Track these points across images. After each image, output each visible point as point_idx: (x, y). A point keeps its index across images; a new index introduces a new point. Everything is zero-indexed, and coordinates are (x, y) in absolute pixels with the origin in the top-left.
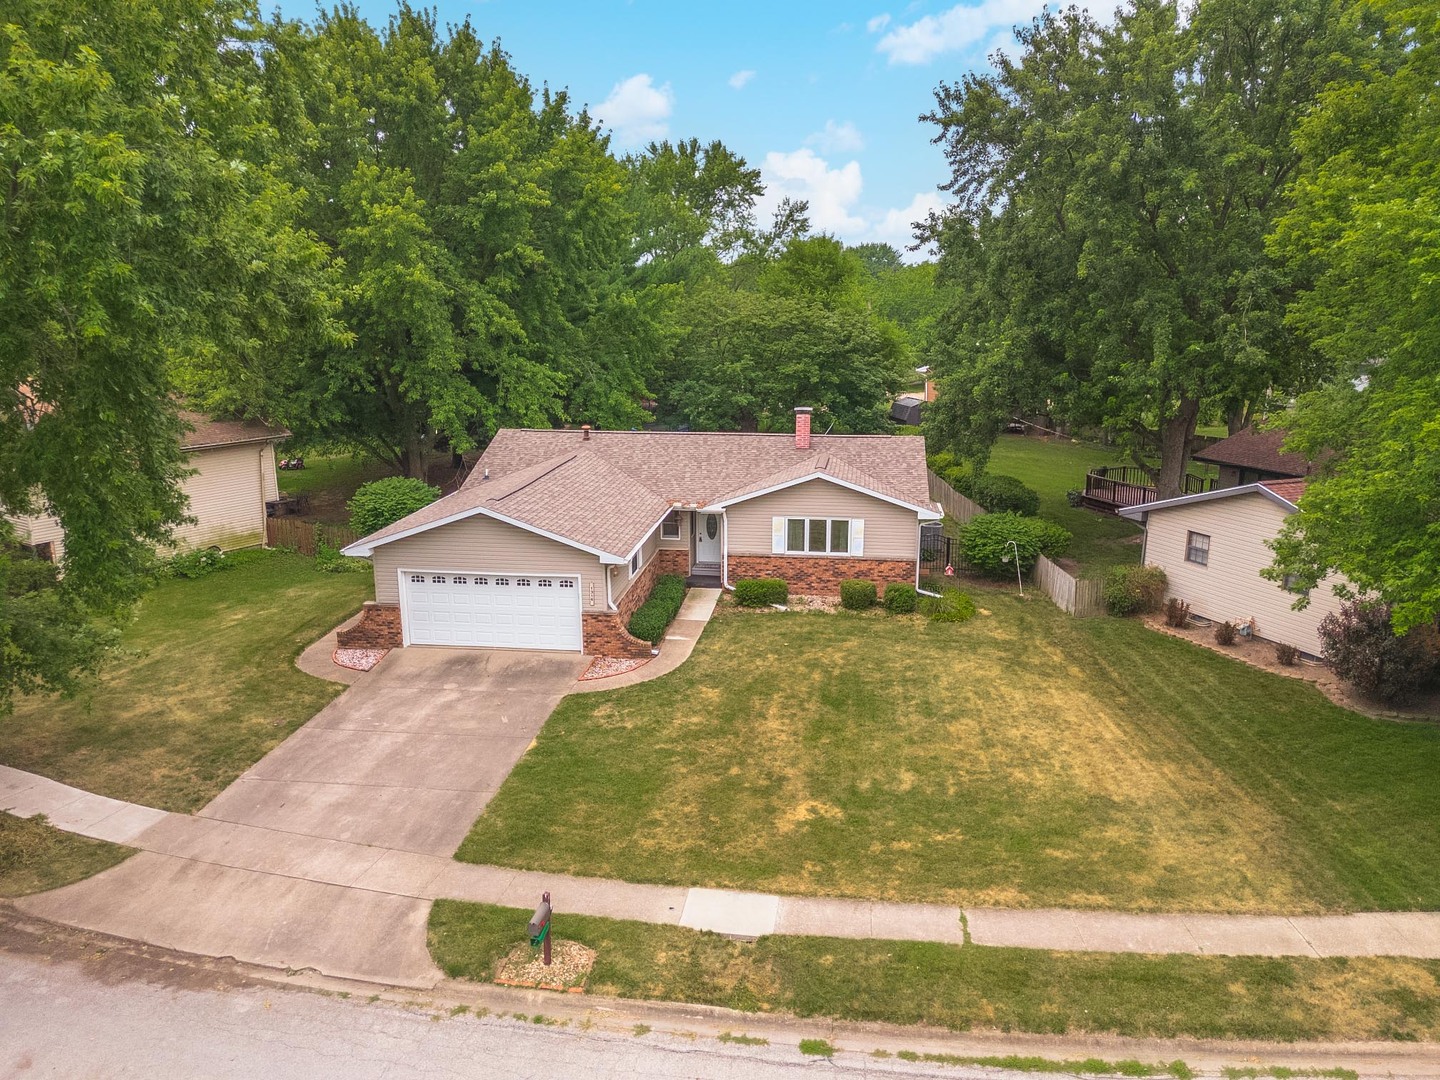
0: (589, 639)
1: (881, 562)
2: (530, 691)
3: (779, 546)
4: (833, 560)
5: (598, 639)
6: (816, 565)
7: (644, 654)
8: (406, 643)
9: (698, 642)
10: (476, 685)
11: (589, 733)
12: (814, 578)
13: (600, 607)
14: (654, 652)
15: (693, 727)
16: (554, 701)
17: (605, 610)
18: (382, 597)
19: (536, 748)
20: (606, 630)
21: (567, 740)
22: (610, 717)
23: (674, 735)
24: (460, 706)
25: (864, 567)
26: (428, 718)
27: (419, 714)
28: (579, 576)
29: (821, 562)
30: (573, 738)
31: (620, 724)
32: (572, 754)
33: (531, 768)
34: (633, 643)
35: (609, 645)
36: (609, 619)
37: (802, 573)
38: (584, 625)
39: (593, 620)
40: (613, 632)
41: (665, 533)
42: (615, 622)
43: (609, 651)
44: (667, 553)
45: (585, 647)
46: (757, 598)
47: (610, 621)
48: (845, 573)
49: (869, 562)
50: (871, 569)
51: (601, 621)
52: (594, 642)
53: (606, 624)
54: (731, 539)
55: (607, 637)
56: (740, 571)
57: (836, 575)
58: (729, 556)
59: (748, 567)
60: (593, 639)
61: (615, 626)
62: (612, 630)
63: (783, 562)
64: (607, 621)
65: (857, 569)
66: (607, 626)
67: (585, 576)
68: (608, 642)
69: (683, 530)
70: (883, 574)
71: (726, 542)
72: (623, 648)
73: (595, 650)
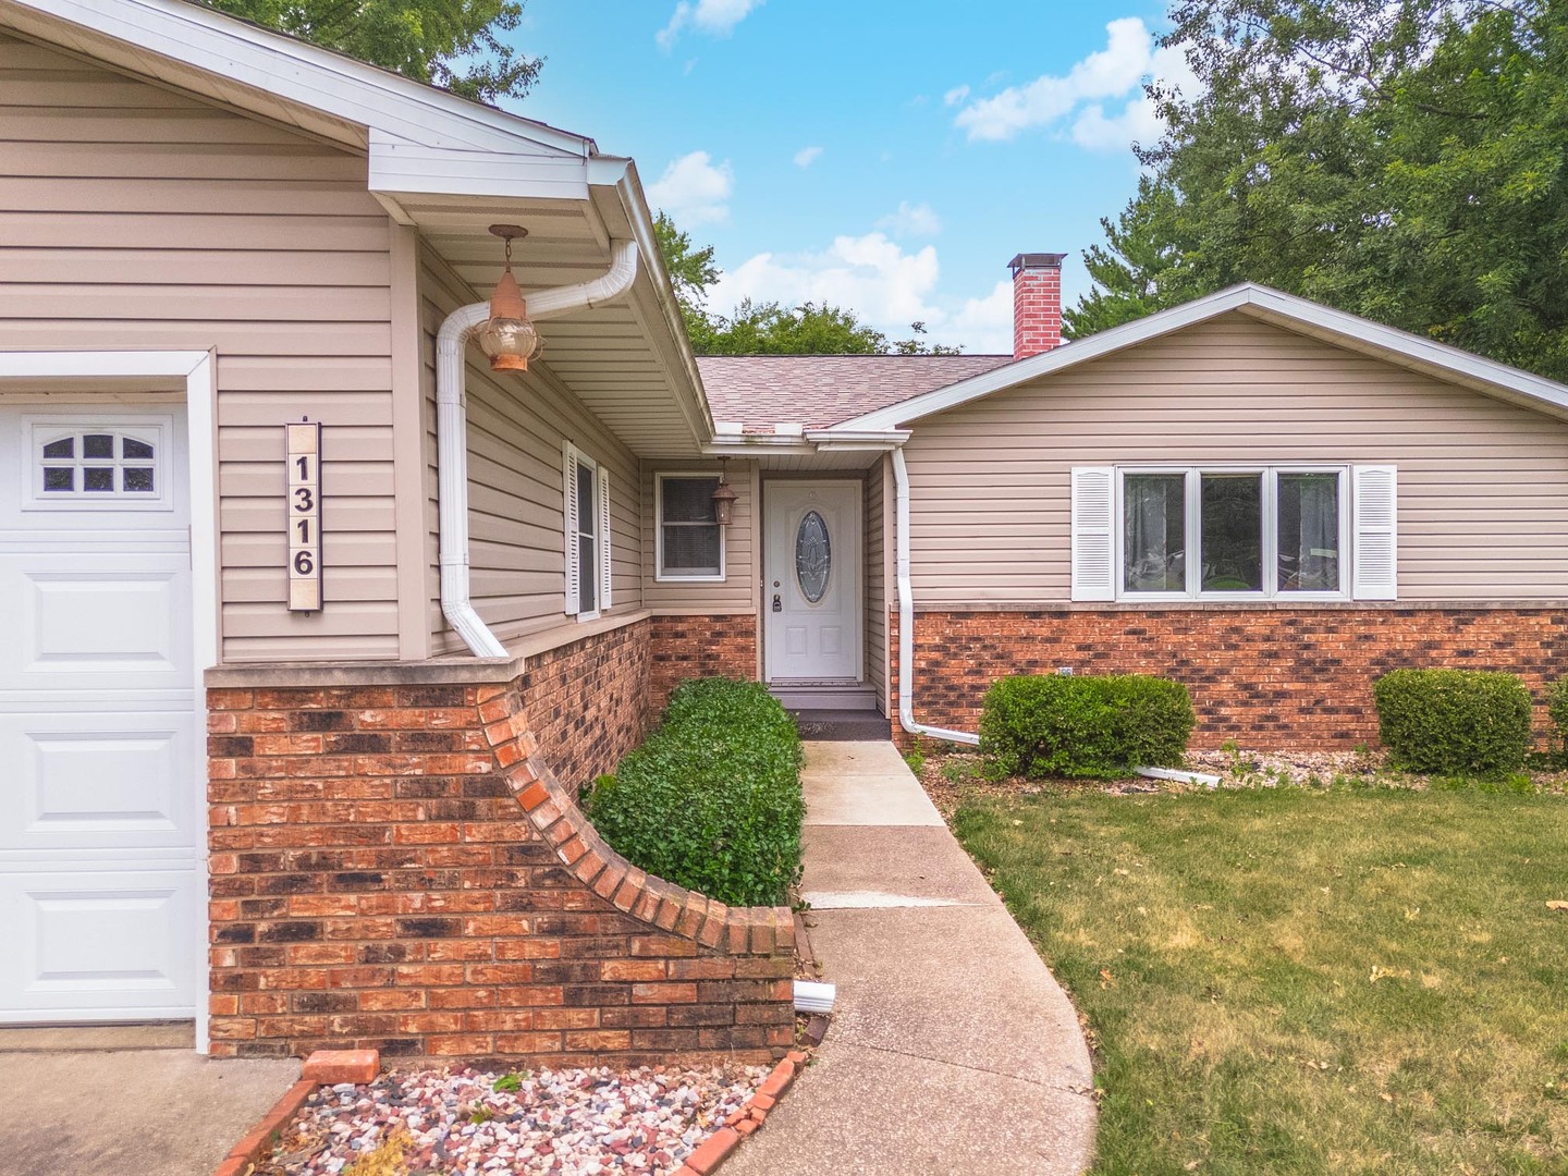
0: (261, 908)
1: (1462, 615)
3: (1098, 575)
4: (1296, 616)
5: (338, 909)
6: (1233, 638)
7: (736, 1020)
12: (1226, 685)
13: (369, 628)
14: (807, 993)
17: (416, 648)
20: (414, 826)
25: (1405, 636)
28: (196, 366)
29: (1254, 626)
34: (634, 926)
35: (442, 948)
36: (441, 720)
37: (1185, 671)
38: (219, 791)
39: (307, 743)
40: (476, 833)
41: (671, 562)
42: (485, 752)
43: (437, 1005)
44: (680, 627)
45: (225, 983)
46: (1090, 739)
47: (447, 742)
48: (1336, 662)
49: (1423, 620)
50: (1430, 645)
51: (371, 743)
52: (306, 931)
53: (416, 765)
54: (921, 556)
55: (425, 883)
56: (957, 670)
57: (1307, 671)
58: (917, 615)
59: (987, 656)
60: (299, 908)
61: (494, 787)
62: (468, 814)
63: (1110, 632)
64: (420, 739)
65: (1379, 649)
66: (427, 788)
67: (241, 373)
68: (431, 928)
69: (737, 545)
70: (1473, 662)
71: (904, 566)
72: (560, 975)
73: (321, 1005)
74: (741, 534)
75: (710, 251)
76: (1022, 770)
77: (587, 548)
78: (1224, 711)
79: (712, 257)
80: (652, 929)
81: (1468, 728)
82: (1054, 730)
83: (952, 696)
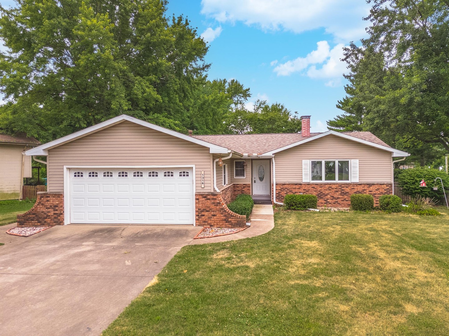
0: (200, 213)
1: (370, 185)
2: (155, 245)
3: (307, 178)
4: (341, 185)
5: (206, 214)
6: (330, 188)
7: (241, 225)
8: (67, 222)
9: (275, 220)
10: (110, 242)
11: (212, 271)
12: (329, 196)
13: (208, 189)
14: (248, 224)
15: (316, 266)
16: (176, 249)
17: (212, 191)
18: (51, 188)
19: (157, 285)
20: (212, 206)
21: (191, 278)
22: (229, 259)
23: (303, 272)
24: (90, 255)
25: (360, 188)
28: (194, 166)
29: (334, 186)
30: (197, 275)
31: (241, 264)
32: (198, 290)
34: (232, 216)
35: (215, 217)
36: (215, 197)
37: (322, 194)
38: (196, 203)
39: (204, 199)
40: (218, 207)
41: (237, 175)
42: (219, 200)
43: (215, 222)
44: (238, 186)
45: (197, 220)
46: (300, 204)
47: (215, 199)
48: (348, 193)
49: (363, 186)
50: (364, 190)
51: (209, 199)
52: (204, 215)
53: (213, 201)
54: (277, 175)
55: (214, 212)
56: (283, 193)
57: (343, 194)
58: (276, 184)
59: (288, 191)
60: (203, 213)
61: (219, 203)
62: (217, 205)
63: (309, 187)
64: (213, 199)
65: (356, 190)
66: (214, 203)
67: (198, 167)
68: (214, 215)
69: (247, 172)
70: (372, 193)
71: (274, 176)
72: (225, 220)
73: (205, 222)
75: (249, 89)
76: (289, 209)
77: (225, 175)
78: (328, 201)
79: (249, 91)
80: (233, 216)
81: (361, 203)
82: (294, 202)
83: (282, 198)
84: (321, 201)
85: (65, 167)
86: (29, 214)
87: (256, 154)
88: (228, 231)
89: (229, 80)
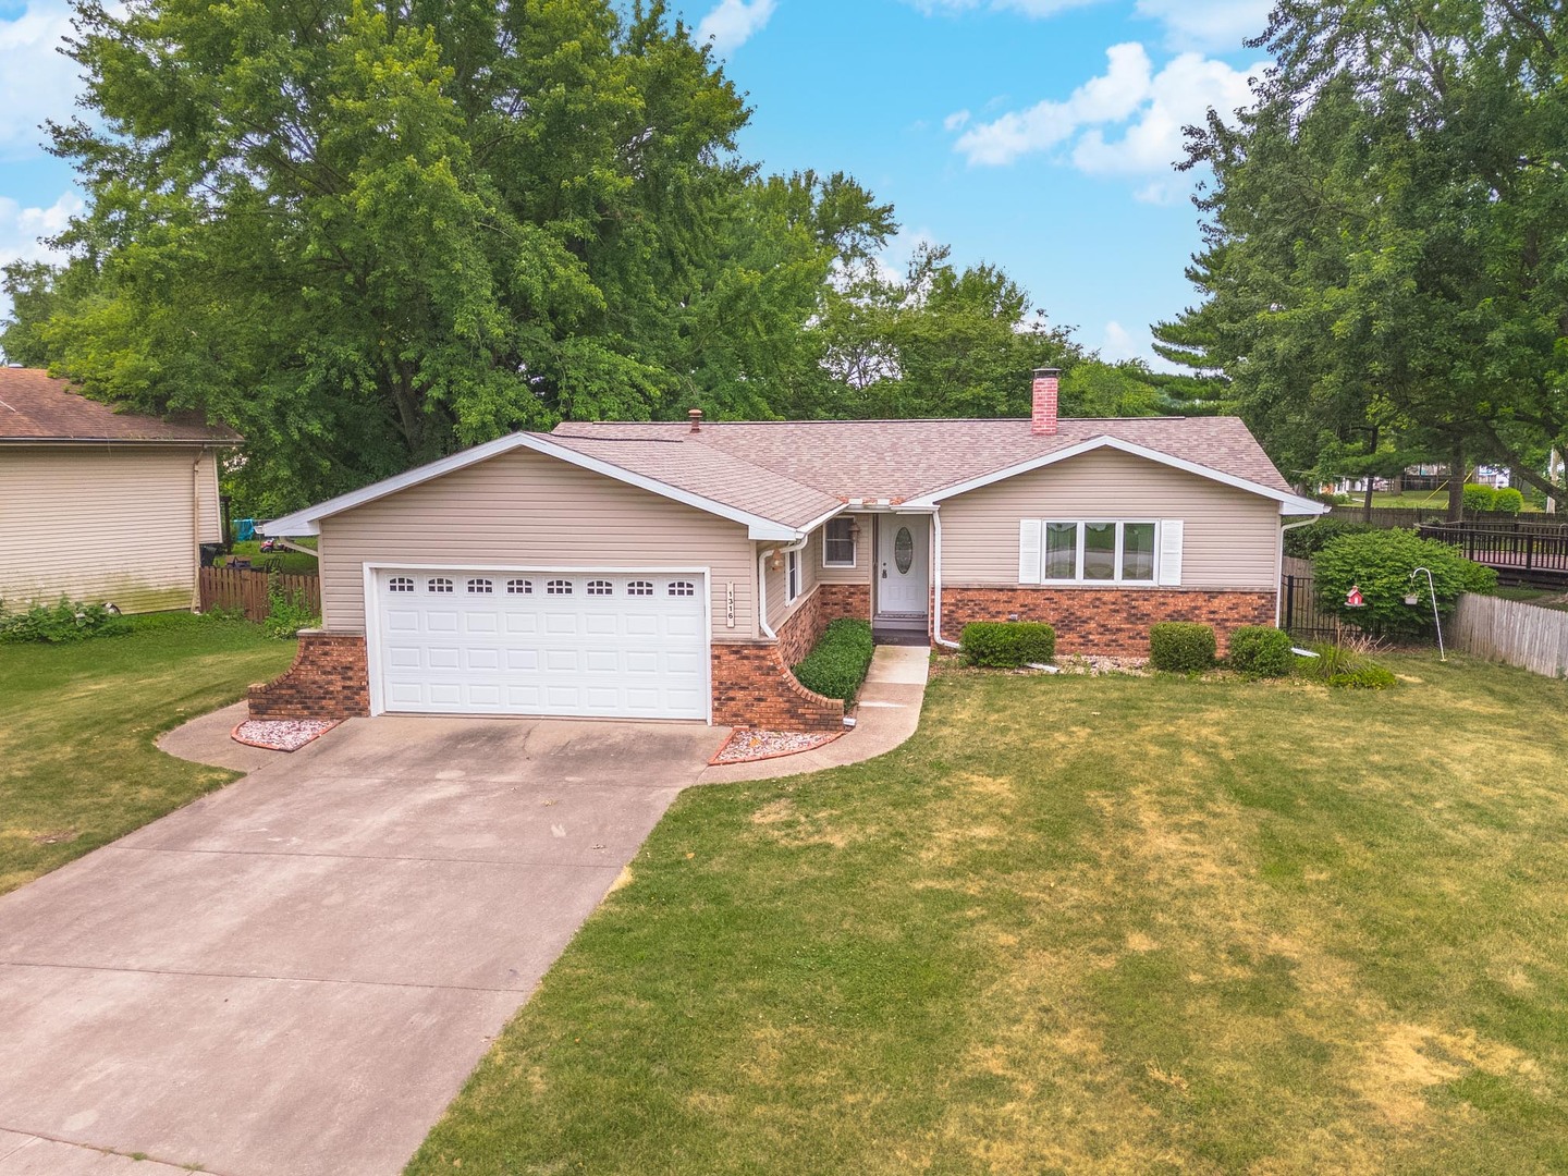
0: (723, 693)
1: (1212, 594)
2: (612, 783)
3: (1031, 570)
4: (1127, 593)
5: (740, 694)
6: (1097, 602)
7: (828, 723)
8: (376, 708)
9: (925, 708)
10: (501, 772)
11: (751, 856)
12: (1093, 625)
13: (745, 632)
14: (848, 721)
15: (984, 847)
16: (665, 798)
17: (756, 636)
18: (332, 619)
19: (632, 886)
20: (756, 677)
21: (702, 871)
22: (789, 825)
23: (948, 861)
24: (465, 808)
25: (1183, 604)
26: (389, 830)
27: (376, 820)
28: (706, 570)
29: (1107, 597)
30: (716, 866)
31: (816, 839)
32: (719, 899)
33: (622, 931)
34: (806, 701)
35: (763, 704)
36: (762, 653)
37: (1072, 618)
38: (714, 667)
39: (733, 657)
40: (770, 679)
41: (830, 558)
42: (772, 660)
43: (761, 717)
44: (834, 590)
45: (715, 710)
46: (1005, 651)
47: (764, 658)
48: (1148, 615)
49: (1192, 596)
50: (1196, 608)
51: (746, 658)
52: (733, 699)
53: (757, 663)
54: (945, 561)
55: (759, 690)
56: (962, 615)
57: (1133, 619)
58: (943, 589)
59: (976, 609)
60: (731, 694)
61: (774, 669)
62: (768, 674)
63: (1037, 598)
64: (757, 657)
65: (1170, 609)
66: (759, 668)
67: (717, 572)
68: (760, 700)
69: (861, 551)
70: (1217, 616)
71: (938, 561)
72: (788, 711)
73: (736, 715)
74: (864, 545)
75: (891, 209)
76: (974, 663)
77: (792, 574)
78: (1091, 637)
80: (810, 702)
81: (1176, 650)
82: (987, 647)
83: (960, 627)
84: (1070, 637)
85: (366, 567)
86: (280, 686)
87: (887, 502)
88: (795, 740)
89: (823, 175)
